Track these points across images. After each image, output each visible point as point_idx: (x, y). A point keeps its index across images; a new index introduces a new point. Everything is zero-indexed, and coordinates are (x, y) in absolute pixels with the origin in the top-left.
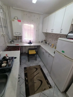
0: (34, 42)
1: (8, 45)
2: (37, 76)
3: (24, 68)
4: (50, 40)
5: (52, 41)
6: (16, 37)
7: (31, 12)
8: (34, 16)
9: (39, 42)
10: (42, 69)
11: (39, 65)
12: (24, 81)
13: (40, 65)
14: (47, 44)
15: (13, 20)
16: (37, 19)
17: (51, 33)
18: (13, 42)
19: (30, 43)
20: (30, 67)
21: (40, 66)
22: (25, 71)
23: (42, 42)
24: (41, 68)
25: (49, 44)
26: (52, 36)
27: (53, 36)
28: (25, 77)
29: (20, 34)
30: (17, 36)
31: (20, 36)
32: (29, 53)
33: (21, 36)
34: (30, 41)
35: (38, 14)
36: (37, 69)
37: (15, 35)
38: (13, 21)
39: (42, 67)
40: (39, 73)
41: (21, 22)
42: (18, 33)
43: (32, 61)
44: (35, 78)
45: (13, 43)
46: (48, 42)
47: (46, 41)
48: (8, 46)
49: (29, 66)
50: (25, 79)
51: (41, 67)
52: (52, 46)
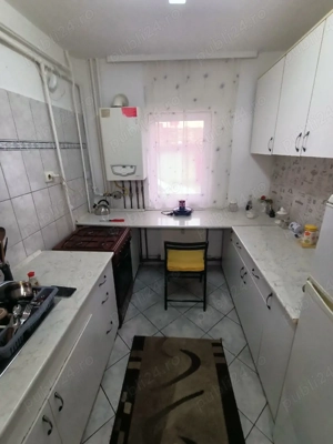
0: (202, 210)
1: (80, 223)
2: (185, 408)
3: (132, 337)
4: (297, 199)
5: (312, 206)
6: (120, 185)
7: (189, 61)
8: (206, 76)
9: (233, 209)
10: (230, 369)
11: (216, 337)
12: (113, 421)
13: (218, 344)
14: (278, 222)
15: (103, 111)
16: (222, 86)
17: (298, 154)
18: (105, 207)
19: (182, 212)
20: (165, 338)
21: (217, 350)
22: (131, 359)
23: (248, 208)
24: (220, 360)
25: (286, 224)
26: (309, 177)
27: (314, 173)
28: (125, 394)
29: (132, 170)
30: (123, 182)
31: (136, 182)
32: (169, 265)
33: (142, 182)
34: (182, 202)
35: (227, 60)
36: (196, 363)
37: (111, 177)
38: (103, 116)
39: (229, 358)
40: (202, 392)
41: (135, 115)
42: (124, 167)
43: (182, 307)
44: (173, 418)
45: (105, 213)
46: (281, 212)
47: (270, 201)
48: (78, 226)
49: (159, 335)
50: (121, 406)
51: (222, 355)
52: (304, 238)
